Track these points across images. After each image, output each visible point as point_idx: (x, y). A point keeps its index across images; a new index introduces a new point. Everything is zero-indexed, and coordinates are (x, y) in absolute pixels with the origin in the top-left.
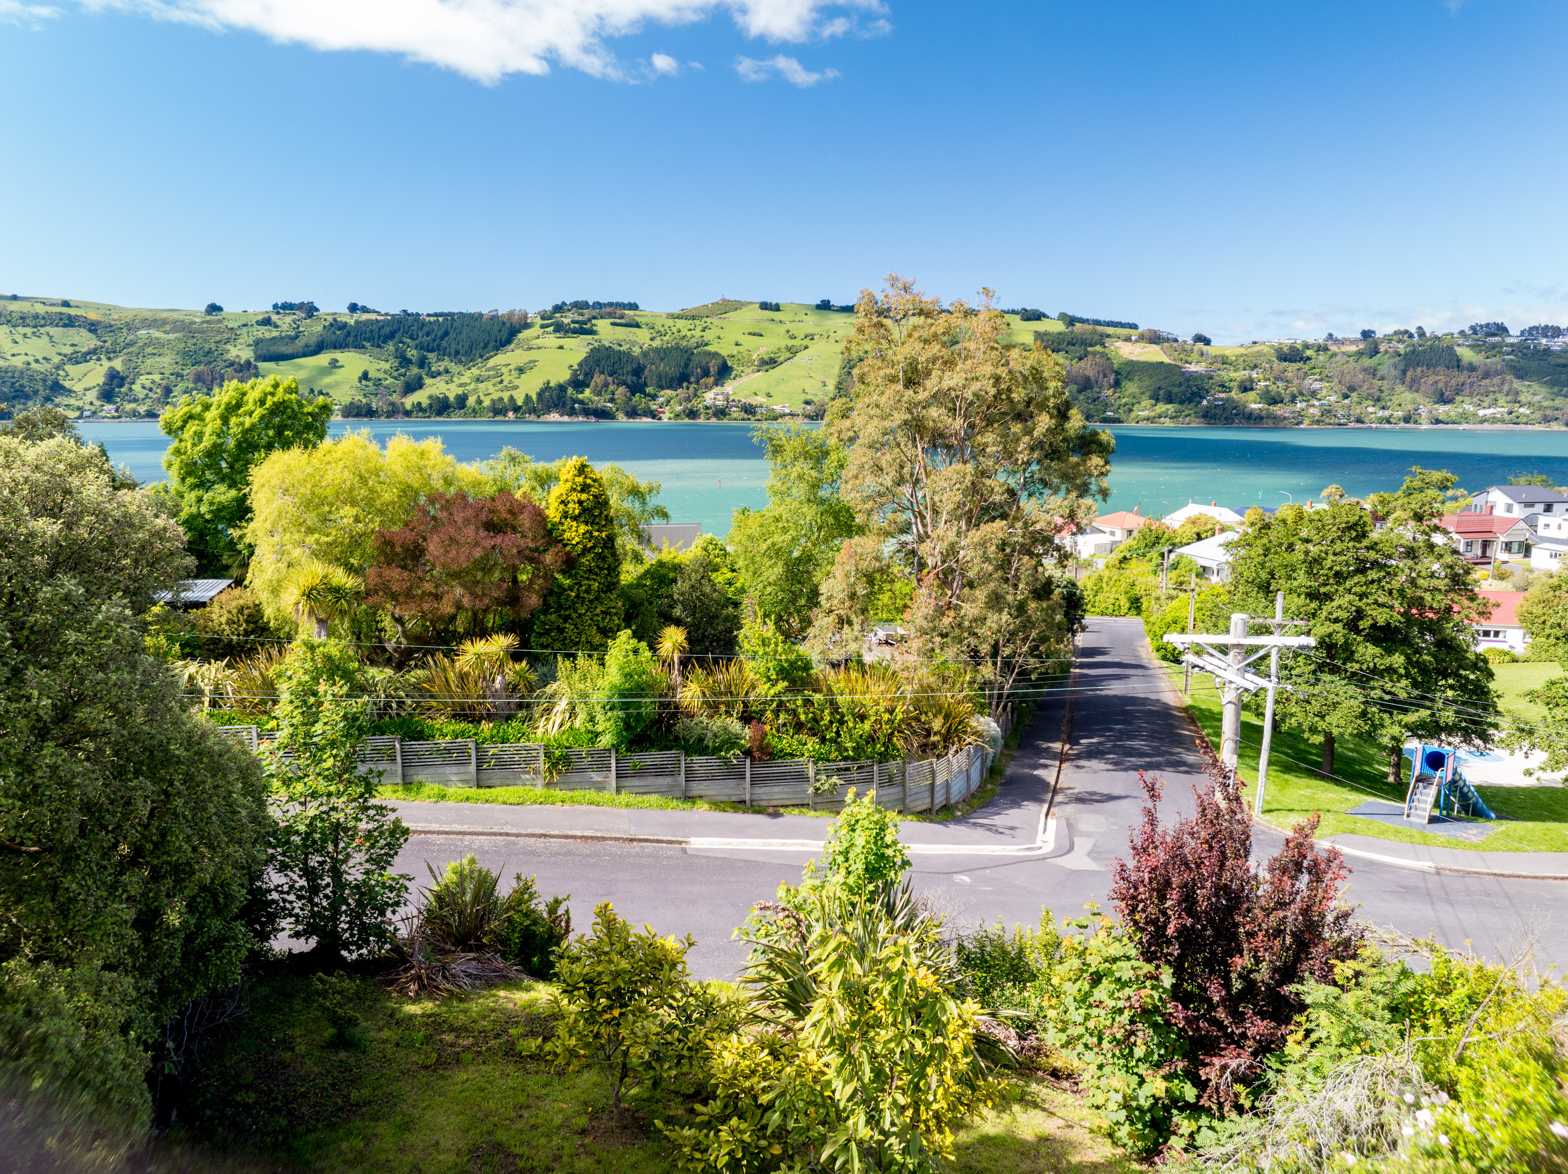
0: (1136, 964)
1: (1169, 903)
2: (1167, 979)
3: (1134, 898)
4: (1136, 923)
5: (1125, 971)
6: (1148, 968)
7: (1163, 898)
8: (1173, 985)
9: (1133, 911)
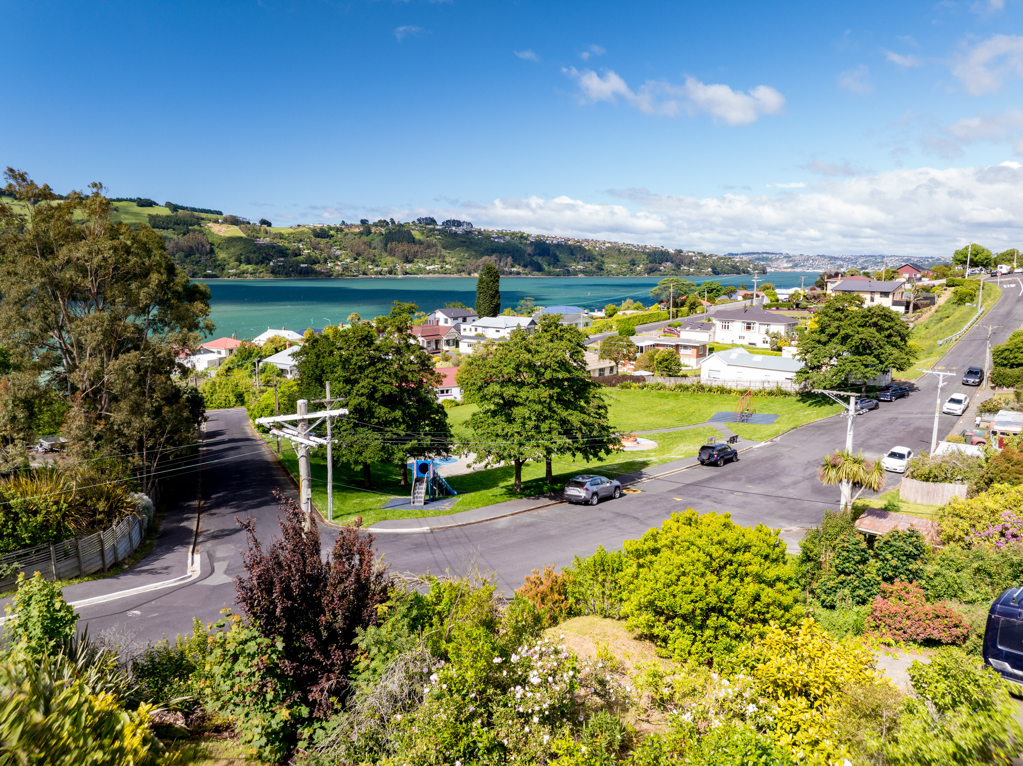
0: (259, 640)
1: (275, 595)
2: (280, 645)
3: (251, 598)
4: (254, 614)
5: (252, 647)
6: (267, 641)
7: (269, 592)
8: (284, 648)
9: (252, 607)
